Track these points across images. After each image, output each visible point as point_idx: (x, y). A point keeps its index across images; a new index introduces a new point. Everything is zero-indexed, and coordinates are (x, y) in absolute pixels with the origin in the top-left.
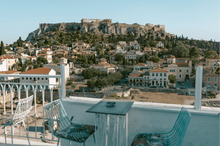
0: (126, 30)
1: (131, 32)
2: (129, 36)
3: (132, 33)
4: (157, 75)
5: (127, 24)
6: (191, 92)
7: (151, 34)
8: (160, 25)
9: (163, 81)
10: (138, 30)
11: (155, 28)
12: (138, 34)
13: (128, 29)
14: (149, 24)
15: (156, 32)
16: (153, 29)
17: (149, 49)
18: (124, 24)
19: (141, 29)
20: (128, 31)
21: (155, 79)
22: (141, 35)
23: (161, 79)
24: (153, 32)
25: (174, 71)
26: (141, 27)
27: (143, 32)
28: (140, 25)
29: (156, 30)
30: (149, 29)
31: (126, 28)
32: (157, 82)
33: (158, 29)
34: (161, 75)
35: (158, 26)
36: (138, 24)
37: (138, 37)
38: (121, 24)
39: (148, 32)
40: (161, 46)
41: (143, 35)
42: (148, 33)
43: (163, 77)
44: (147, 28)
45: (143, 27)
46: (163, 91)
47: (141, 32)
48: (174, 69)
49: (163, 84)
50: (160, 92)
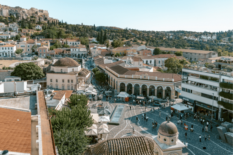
0: (8, 12)
1: (13, 14)
2: (11, 18)
3: (15, 15)
4: (6, 49)
5: (8, 6)
6: (25, 59)
7: (34, 17)
8: (43, 10)
9: (10, 53)
10: (21, 13)
11: (38, 12)
12: (20, 17)
13: (10, 11)
14: (34, 8)
15: (39, 16)
16: (37, 13)
17: (26, 31)
18: (5, 6)
19: (24, 12)
20: (11, 13)
21: (4, 52)
22: (23, 18)
23: (9, 52)
24: (36, 16)
25: (24, 46)
26: (24, 10)
27: (26, 15)
28: (23, 9)
29: (39, 14)
30: (33, 13)
31: (8, 10)
32: (6, 54)
33: (41, 14)
34: (9, 49)
35: (42, 11)
36: (21, 8)
37: (21, 19)
38: (3, 6)
39: (31, 15)
40: (40, 29)
41: (25, 17)
42: (31, 17)
43: (10, 50)
44: (31, 12)
45: (26, 11)
46: (7, 59)
47: (24, 15)
48: (24, 45)
49: (10, 54)
50: (5, 59)
